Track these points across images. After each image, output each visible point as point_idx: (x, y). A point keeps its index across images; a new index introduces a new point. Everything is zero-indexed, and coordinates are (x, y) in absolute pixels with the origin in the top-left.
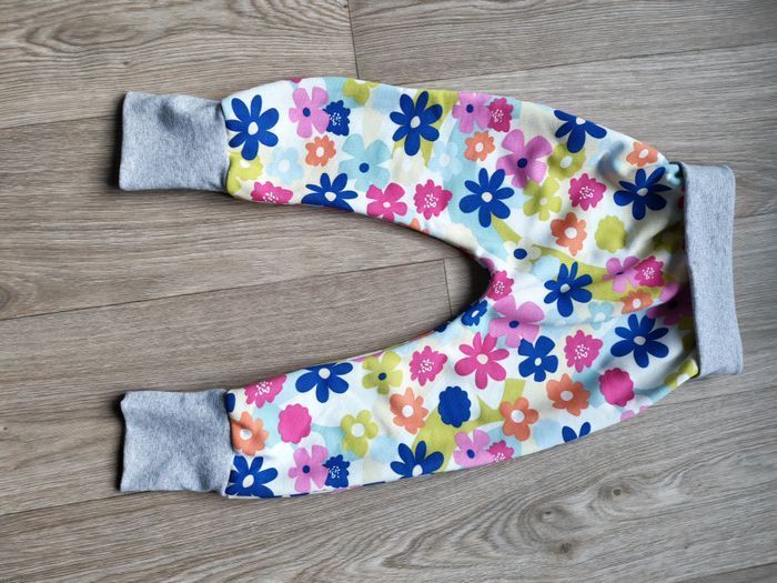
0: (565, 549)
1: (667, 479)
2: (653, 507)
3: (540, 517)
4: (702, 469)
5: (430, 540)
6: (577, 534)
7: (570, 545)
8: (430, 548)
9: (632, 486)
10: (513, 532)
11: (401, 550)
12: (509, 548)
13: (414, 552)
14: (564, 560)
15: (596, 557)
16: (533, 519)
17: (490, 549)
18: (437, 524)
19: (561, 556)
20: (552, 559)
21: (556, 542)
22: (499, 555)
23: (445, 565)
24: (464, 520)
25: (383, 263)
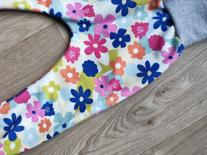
0: (150, 122)
1: (183, 79)
2: (181, 92)
3: (135, 113)
4: (196, 69)
5: (93, 139)
6: (153, 115)
7: (152, 120)
8: (95, 142)
9: (169, 87)
10: (126, 123)
11: (83, 147)
12: (126, 130)
13: (88, 146)
14: (151, 127)
15: (164, 121)
16: (132, 116)
17: (119, 133)
18: (94, 132)
19: (149, 125)
20: (146, 128)
21: (145, 121)
22: (124, 134)
23: (103, 147)
24: (104, 126)
25: (29, 35)
